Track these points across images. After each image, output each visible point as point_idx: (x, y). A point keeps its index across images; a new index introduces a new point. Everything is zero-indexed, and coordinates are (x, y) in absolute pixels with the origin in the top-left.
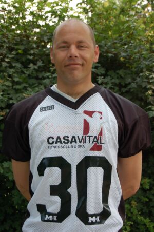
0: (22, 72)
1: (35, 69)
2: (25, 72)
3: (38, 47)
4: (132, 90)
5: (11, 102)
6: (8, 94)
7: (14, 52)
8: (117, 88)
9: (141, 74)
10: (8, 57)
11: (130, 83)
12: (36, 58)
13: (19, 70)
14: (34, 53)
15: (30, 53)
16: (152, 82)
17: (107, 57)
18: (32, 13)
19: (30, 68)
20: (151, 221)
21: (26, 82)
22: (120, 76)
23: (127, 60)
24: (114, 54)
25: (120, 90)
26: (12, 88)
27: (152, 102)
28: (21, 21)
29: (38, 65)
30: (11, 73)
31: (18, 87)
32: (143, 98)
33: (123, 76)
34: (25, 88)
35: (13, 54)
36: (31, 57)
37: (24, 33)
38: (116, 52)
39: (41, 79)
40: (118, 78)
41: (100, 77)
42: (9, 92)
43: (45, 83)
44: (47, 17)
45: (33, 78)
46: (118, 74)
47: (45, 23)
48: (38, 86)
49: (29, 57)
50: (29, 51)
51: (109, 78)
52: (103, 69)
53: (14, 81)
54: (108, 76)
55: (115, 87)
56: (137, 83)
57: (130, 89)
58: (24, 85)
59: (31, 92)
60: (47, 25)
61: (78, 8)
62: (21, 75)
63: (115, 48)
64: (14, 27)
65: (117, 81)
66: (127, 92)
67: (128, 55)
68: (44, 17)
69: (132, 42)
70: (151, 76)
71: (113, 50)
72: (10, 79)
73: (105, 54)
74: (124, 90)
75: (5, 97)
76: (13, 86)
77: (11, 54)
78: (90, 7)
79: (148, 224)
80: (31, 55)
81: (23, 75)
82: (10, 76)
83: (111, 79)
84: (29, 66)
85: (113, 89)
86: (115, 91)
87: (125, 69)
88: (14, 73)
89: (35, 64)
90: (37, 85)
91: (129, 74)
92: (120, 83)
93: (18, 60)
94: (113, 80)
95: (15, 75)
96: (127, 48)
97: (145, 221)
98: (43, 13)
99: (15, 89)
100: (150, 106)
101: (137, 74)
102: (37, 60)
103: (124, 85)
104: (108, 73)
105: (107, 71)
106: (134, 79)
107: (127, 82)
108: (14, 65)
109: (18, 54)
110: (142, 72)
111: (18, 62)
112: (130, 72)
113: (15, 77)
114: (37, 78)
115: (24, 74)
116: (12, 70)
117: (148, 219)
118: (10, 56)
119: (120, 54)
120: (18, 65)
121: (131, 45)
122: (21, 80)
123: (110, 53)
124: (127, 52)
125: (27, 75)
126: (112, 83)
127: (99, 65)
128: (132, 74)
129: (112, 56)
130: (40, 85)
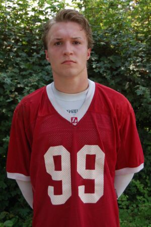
0: (27, 61)
1: (38, 57)
2: (30, 60)
3: (40, 38)
4: (122, 73)
5: (19, 86)
6: (16, 79)
7: (19, 44)
8: (109, 72)
9: (129, 59)
10: (15, 48)
11: (120, 67)
12: (39, 48)
13: (25, 59)
14: (37, 44)
15: (33, 43)
16: (138, 66)
17: (99, 45)
18: (33, 10)
19: (34, 56)
20: (141, 183)
21: (32, 69)
22: (111, 61)
23: (117, 48)
24: (106, 43)
25: (112, 73)
26: (19, 74)
27: (139, 83)
28: (24, 16)
29: (40, 54)
30: (17, 62)
31: (24, 73)
32: (132, 79)
33: (113, 61)
34: (31, 74)
35: (19, 45)
36: (35, 47)
37: (27, 27)
38: (107, 41)
39: (43, 66)
40: (109, 63)
41: (94, 63)
42: (17, 78)
43: (47, 69)
44: (47, 12)
45: (36, 65)
46: (109, 59)
47: (45, 18)
48: (41, 72)
49: (33, 47)
50: (33, 42)
51: (102, 63)
52: (96, 55)
53: (21, 68)
54: (101, 61)
55: (107, 71)
56: (126, 66)
57: (120, 72)
58: (30, 71)
59: (36, 77)
60: (47, 19)
61: (73, 3)
62: (26, 63)
63: (106, 38)
64: (18, 22)
65: (109, 66)
66: (117, 75)
67: (117, 43)
68: (44, 12)
69: (121, 32)
70: (138, 60)
71: (105, 39)
72: (17, 67)
73: (98, 43)
74: (115, 73)
75: (14, 82)
76: (20, 73)
77: (17, 45)
78: (84, 3)
79: (138, 186)
80: (34, 45)
81: (28, 63)
82: (17, 64)
83: (104, 64)
84: (33, 55)
85: (106, 72)
86: (107, 74)
87: (115, 55)
88: (20, 61)
89: (38, 53)
90: (40, 70)
91: (119, 59)
92: (111, 67)
93: (23, 50)
94: (106, 65)
95: (22, 63)
96: (117, 37)
97: (136, 183)
98: (43, 9)
99: (22, 75)
100: (138, 86)
101: (126, 59)
102: (40, 50)
103: (115, 68)
104: (101, 59)
105: (100, 57)
106: (123, 63)
107: (118, 66)
108: (20, 54)
109: (23, 45)
110: (130, 57)
111: (24, 51)
112: (119, 58)
113: (21, 65)
114: (40, 65)
115: (29, 61)
116: (19, 59)
117: (138, 181)
118: (17, 47)
119: (111, 43)
120: (24, 55)
121: (121, 35)
122: (26, 67)
123: (102, 42)
124: (117, 40)
125: (31, 63)
126: (105, 67)
127: (93, 52)
128: (121, 59)
129: (104, 45)
130: (43, 71)
